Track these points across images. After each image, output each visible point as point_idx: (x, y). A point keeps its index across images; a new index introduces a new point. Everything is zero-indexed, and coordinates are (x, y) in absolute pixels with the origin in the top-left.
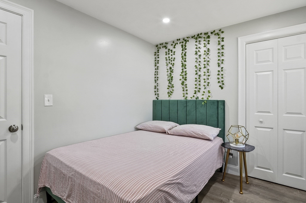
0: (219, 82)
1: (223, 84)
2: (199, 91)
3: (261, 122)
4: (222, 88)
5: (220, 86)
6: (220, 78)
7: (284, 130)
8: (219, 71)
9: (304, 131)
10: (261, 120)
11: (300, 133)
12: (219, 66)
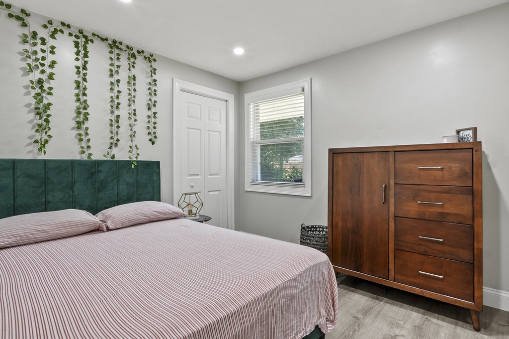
0: (149, 133)
1: (156, 137)
2: (116, 145)
3: (192, 186)
4: (153, 143)
5: (150, 140)
6: (151, 128)
7: (209, 192)
8: (149, 117)
9: (220, 190)
10: (193, 184)
11: (218, 192)
12: (149, 109)
